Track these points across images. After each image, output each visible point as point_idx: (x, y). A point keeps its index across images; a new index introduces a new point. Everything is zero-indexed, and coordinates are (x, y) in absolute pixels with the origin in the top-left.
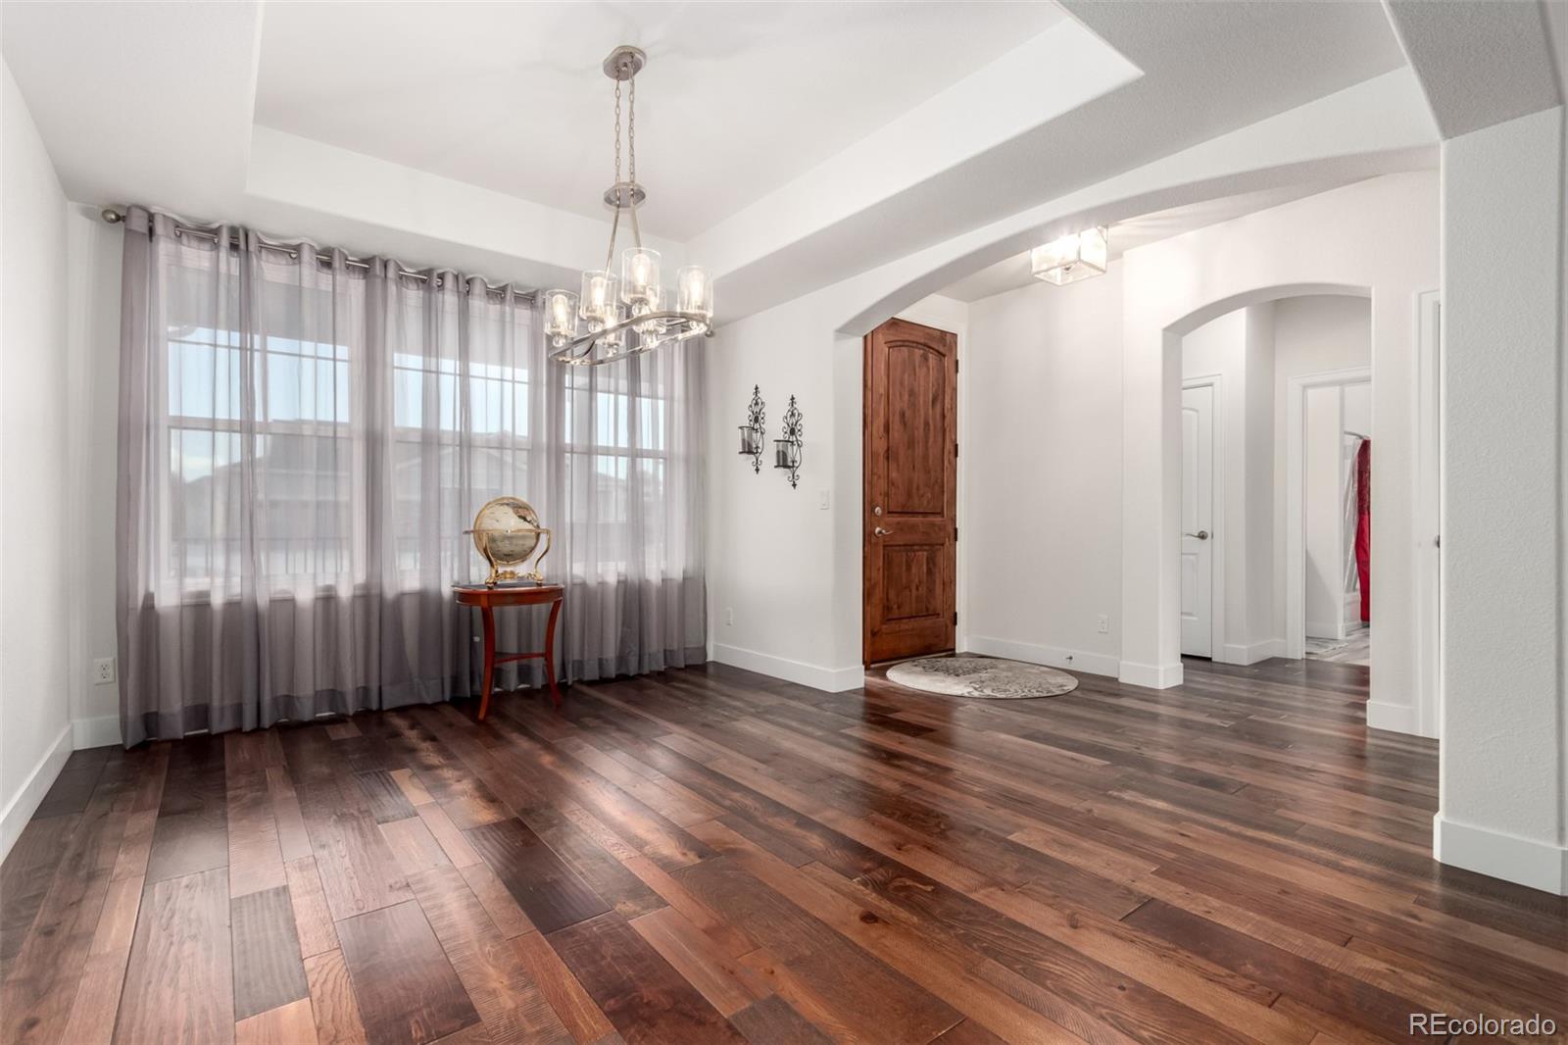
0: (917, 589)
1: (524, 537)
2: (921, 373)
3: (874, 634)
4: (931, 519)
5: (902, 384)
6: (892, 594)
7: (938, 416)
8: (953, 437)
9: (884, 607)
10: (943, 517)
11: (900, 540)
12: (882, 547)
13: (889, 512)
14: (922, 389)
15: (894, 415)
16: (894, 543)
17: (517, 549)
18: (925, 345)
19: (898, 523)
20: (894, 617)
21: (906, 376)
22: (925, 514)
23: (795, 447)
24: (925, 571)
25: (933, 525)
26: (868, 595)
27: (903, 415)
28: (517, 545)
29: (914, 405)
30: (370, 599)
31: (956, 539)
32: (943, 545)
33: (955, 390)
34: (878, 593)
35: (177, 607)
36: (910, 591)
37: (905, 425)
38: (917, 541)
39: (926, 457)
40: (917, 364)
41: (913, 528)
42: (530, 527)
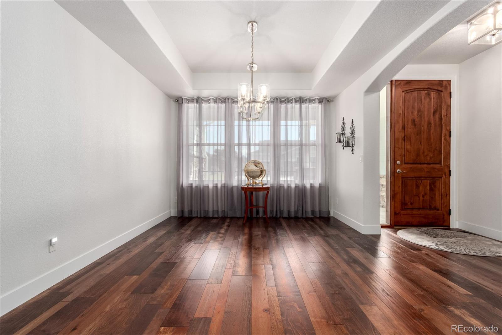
0: (423, 196)
1: (257, 172)
2: (426, 102)
3: (396, 214)
4: (432, 166)
5: (413, 108)
6: (407, 198)
7: (437, 120)
8: (448, 128)
9: (402, 203)
10: (441, 165)
11: (412, 175)
12: (401, 178)
13: (405, 163)
14: (426, 109)
15: (408, 122)
16: (408, 176)
17: (255, 175)
18: (429, 88)
19: (411, 168)
20: (408, 208)
21: (416, 104)
22: (429, 164)
23: (353, 139)
24: (428, 189)
25: (434, 168)
26: (393, 197)
27: (414, 121)
28: (254, 174)
29: (421, 116)
30: (224, 187)
31: (450, 175)
32: (441, 178)
33: (449, 106)
34: (399, 197)
35: (186, 187)
36: (419, 197)
37: (415, 125)
38: (423, 176)
39: (429, 139)
40: (423, 97)
41: (421, 170)
42: (258, 169)
